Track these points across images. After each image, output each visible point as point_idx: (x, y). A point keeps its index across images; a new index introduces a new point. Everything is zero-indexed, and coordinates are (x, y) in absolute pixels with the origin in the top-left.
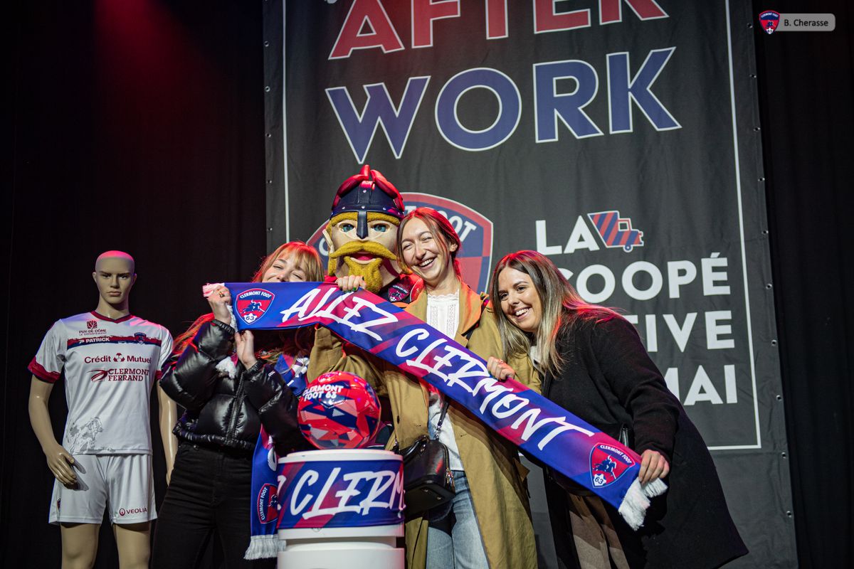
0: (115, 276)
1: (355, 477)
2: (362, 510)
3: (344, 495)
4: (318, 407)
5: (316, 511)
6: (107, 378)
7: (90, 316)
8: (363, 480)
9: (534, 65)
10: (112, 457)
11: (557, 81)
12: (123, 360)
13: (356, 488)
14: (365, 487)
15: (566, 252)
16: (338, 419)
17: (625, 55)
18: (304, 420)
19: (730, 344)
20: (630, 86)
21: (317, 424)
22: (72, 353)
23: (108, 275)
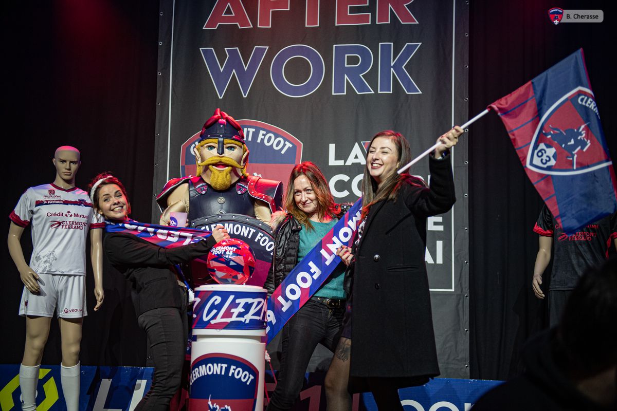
0: (68, 162)
1: (242, 301)
2: (245, 320)
3: (236, 311)
4: (220, 259)
5: (219, 320)
6: (61, 226)
7: (50, 187)
8: (247, 303)
9: (334, 46)
10: (62, 277)
11: (347, 56)
12: (71, 216)
13: (243, 308)
14: (248, 307)
15: (346, 164)
16: (233, 267)
17: (391, 44)
18: (212, 266)
19: (441, 228)
20: (392, 64)
21: (220, 269)
22: (38, 210)
23: (64, 161)
